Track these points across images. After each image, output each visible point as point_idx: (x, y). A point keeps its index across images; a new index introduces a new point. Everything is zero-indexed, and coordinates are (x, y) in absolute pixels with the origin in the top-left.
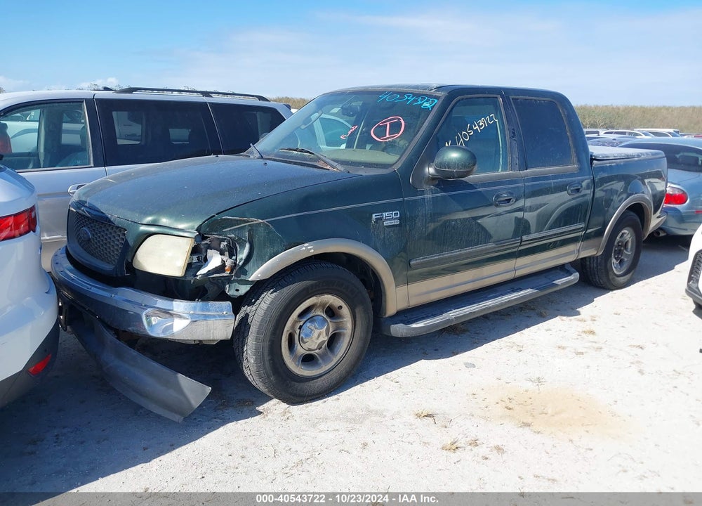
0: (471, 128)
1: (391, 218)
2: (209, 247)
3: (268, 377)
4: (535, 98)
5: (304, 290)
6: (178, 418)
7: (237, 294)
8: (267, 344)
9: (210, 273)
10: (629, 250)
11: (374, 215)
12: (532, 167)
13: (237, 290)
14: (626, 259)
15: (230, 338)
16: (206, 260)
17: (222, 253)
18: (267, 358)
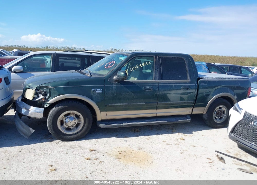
0: (138, 66)
1: (99, 91)
2: (40, 93)
3: (52, 131)
4: (173, 57)
5: (64, 108)
6: (26, 137)
7: (46, 107)
8: (51, 121)
9: (39, 100)
10: (225, 114)
11: (92, 89)
12: (164, 79)
13: (46, 106)
14: (223, 118)
15: (42, 118)
16: (39, 97)
17: (43, 95)
18: (51, 125)
